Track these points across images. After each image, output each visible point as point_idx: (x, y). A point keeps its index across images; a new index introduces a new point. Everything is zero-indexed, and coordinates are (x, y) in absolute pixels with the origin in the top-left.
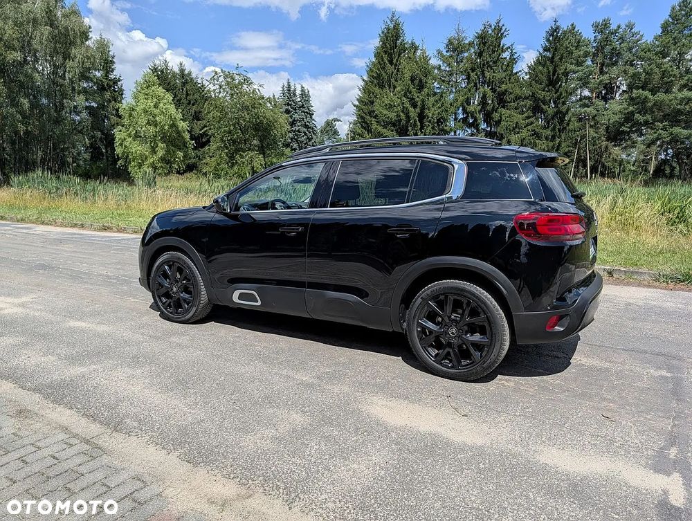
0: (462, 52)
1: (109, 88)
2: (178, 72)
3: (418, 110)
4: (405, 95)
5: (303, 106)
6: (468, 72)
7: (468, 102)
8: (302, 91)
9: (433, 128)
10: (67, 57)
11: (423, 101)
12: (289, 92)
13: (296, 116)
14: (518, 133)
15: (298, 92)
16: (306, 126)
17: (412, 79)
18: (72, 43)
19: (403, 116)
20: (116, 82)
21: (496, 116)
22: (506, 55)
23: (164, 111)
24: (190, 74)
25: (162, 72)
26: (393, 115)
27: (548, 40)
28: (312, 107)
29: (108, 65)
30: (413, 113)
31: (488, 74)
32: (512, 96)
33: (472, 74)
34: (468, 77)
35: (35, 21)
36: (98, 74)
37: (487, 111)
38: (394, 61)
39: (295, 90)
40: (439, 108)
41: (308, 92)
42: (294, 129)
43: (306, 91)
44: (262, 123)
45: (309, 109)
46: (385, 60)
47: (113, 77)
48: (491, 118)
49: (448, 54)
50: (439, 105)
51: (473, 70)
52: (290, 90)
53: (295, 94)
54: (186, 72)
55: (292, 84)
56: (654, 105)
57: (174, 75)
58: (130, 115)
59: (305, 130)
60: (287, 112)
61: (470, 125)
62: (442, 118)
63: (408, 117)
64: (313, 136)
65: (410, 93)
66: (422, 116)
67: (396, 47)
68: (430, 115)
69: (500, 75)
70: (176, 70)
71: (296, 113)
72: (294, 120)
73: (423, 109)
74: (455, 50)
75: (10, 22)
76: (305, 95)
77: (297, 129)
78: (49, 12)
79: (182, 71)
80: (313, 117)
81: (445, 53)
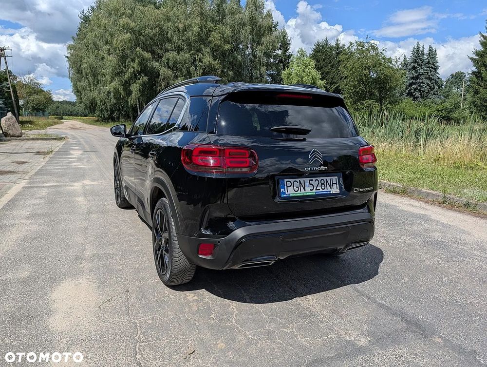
1: (285, 61)
2: (335, 46)
5: (429, 63)
8: (430, 50)
10: (259, 43)
12: (417, 52)
13: (421, 71)
15: (426, 51)
16: (430, 79)
18: (263, 35)
20: (289, 57)
23: (308, 73)
24: (343, 46)
25: (323, 47)
29: (285, 45)
35: (244, 24)
36: (280, 52)
39: (423, 50)
41: (435, 50)
42: (418, 81)
43: (434, 50)
44: (381, 78)
45: (434, 65)
47: (288, 54)
52: (418, 51)
53: (423, 54)
54: (341, 45)
55: (421, 46)
57: (331, 48)
58: (288, 78)
59: (428, 81)
60: (414, 68)
64: (436, 86)
70: (334, 44)
71: (422, 68)
72: (419, 74)
75: (228, 27)
76: (432, 53)
77: (421, 81)
78: (252, 18)
79: (337, 45)
80: (438, 71)
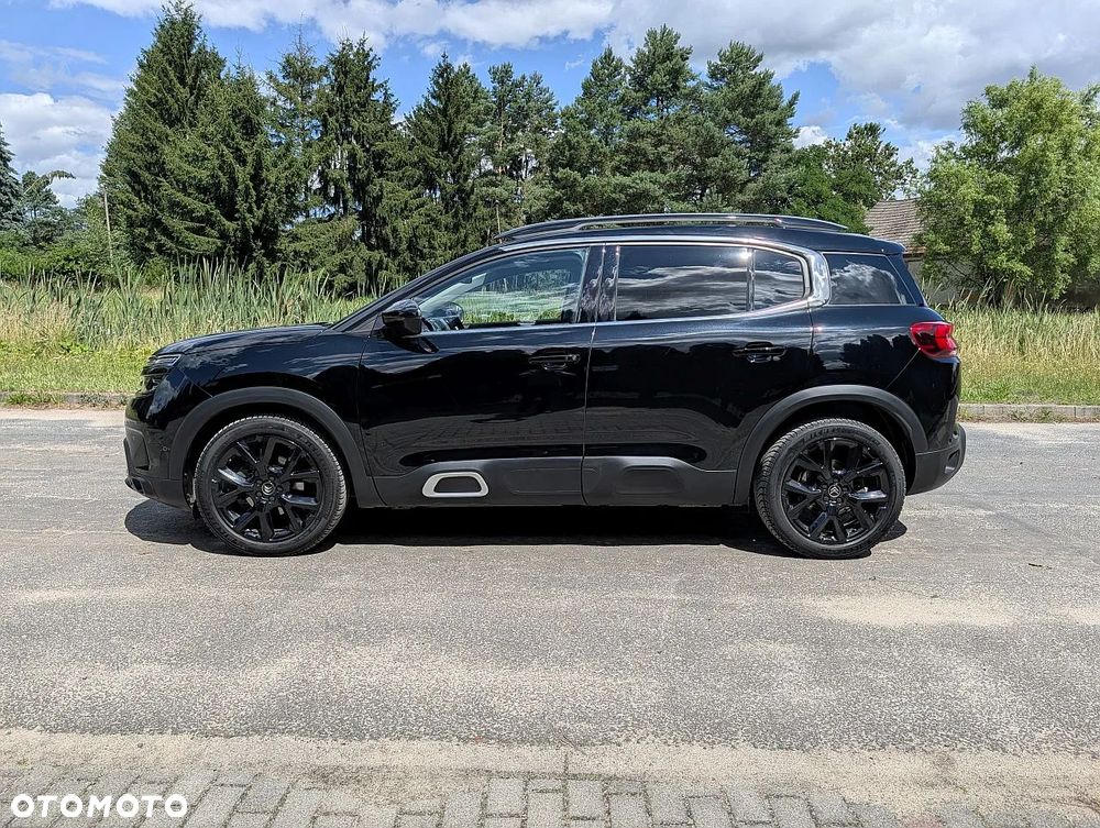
0: (310, 81)
3: (249, 169)
4: (224, 140)
6: (325, 116)
7: (326, 161)
9: (280, 201)
11: (258, 154)
14: (407, 217)
17: (235, 115)
21: (374, 189)
22: (378, 96)
27: (437, 83)
28: (6, 144)
30: (242, 174)
31: (355, 123)
32: (393, 160)
33: (330, 119)
34: (325, 124)
37: (359, 180)
38: (189, 80)
40: (286, 169)
45: (1, 149)
46: (171, 74)
48: (365, 192)
49: (287, 82)
50: (285, 163)
51: (331, 113)
56: (585, 190)
61: (335, 201)
62: (293, 185)
63: (233, 182)
64: (14, 200)
65: (233, 139)
66: (256, 178)
67: (190, 55)
68: (273, 180)
69: (373, 127)
73: (258, 166)
74: (297, 76)
80: (11, 164)
81: (281, 80)
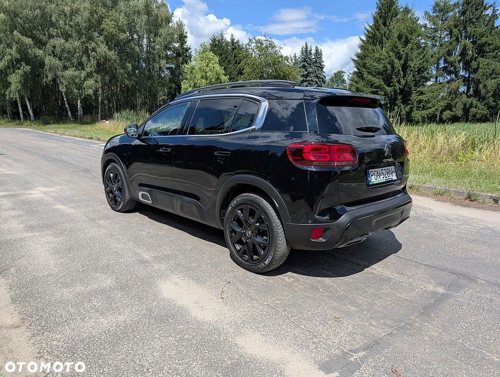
0: (447, 12)
1: (183, 55)
2: (230, 41)
3: (402, 62)
4: (392, 50)
5: (316, 62)
6: (451, 29)
7: (449, 53)
8: (316, 50)
9: (414, 76)
10: (156, 35)
11: (407, 54)
12: (306, 52)
13: (310, 70)
14: (495, 78)
15: (313, 51)
16: (317, 77)
17: (400, 37)
18: (160, 26)
19: (389, 67)
20: (187, 50)
21: (474, 64)
22: (489, 12)
23: (212, 68)
24: (238, 41)
25: (219, 42)
26: (380, 67)
28: (323, 62)
29: (182, 38)
30: (398, 64)
31: (469, 29)
32: (491, 47)
33: (454, 30)
34: (451, 33)
35: (139, 13)
36: (177, 45)
37: (467, 60)
38: (388, 24)
39: (311, 50)
40: (421, 59)
41: (321, 51)
42: (308, 79)
43: (319, 51)
44: (280, 76)
45: (320, 64)
46: (380, 23)
47: (185, 47)
48: (470, 66)
49: (435, 15)
50: (421, 57)
51: (456, 26)
52: (307, 51)
53: (311, 54)
54: (235, 41)
55: (309, 46)
57: (227, 43)
58: (191, 72)
59: (317, 80)
60: (304, 66)
61: (450, 73)
62: (423, 67)
63: (393, 67)
64: (322, 84)
65: (397, 48)
66: (405, 67)
67: (390, 11)
68: (413, 65)
69: (481, 29)
70: (229, 40)
71: (310, 67)
72: (309, 73)
73: (406, 61)
74: (441, 11)
75: (122, 14)
76: (318, 54)
77: (310, 79)
78: (147, 6)
79: (233, 40)
80: (324, 70)
81: (432, 14)
